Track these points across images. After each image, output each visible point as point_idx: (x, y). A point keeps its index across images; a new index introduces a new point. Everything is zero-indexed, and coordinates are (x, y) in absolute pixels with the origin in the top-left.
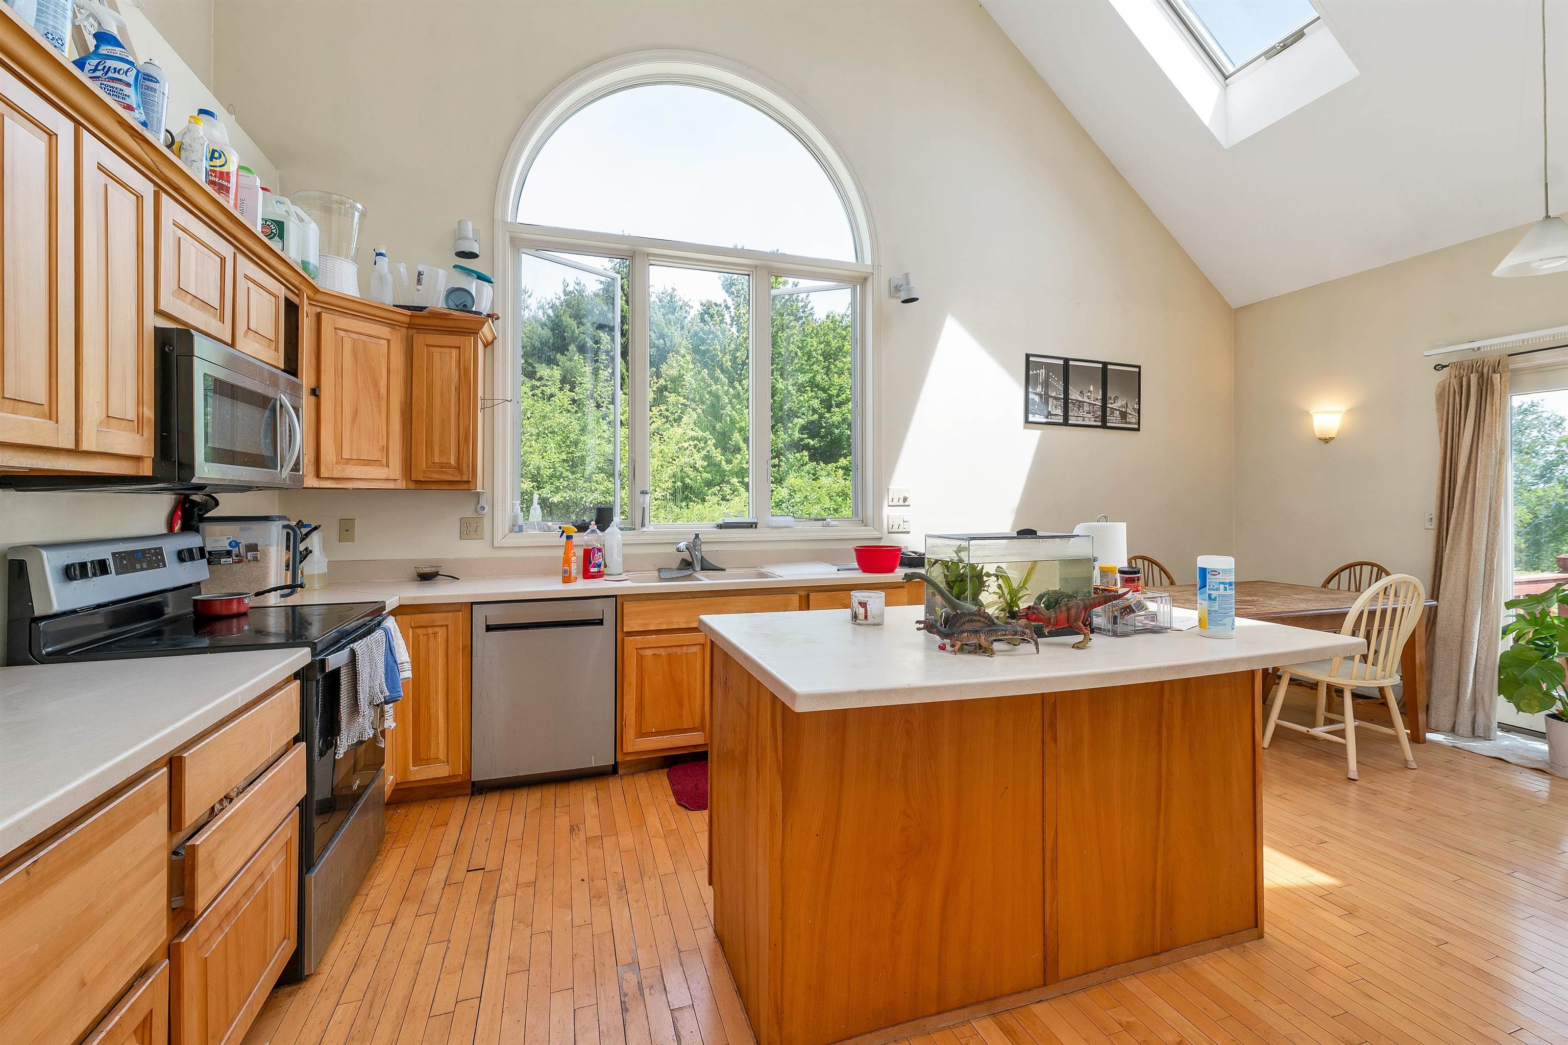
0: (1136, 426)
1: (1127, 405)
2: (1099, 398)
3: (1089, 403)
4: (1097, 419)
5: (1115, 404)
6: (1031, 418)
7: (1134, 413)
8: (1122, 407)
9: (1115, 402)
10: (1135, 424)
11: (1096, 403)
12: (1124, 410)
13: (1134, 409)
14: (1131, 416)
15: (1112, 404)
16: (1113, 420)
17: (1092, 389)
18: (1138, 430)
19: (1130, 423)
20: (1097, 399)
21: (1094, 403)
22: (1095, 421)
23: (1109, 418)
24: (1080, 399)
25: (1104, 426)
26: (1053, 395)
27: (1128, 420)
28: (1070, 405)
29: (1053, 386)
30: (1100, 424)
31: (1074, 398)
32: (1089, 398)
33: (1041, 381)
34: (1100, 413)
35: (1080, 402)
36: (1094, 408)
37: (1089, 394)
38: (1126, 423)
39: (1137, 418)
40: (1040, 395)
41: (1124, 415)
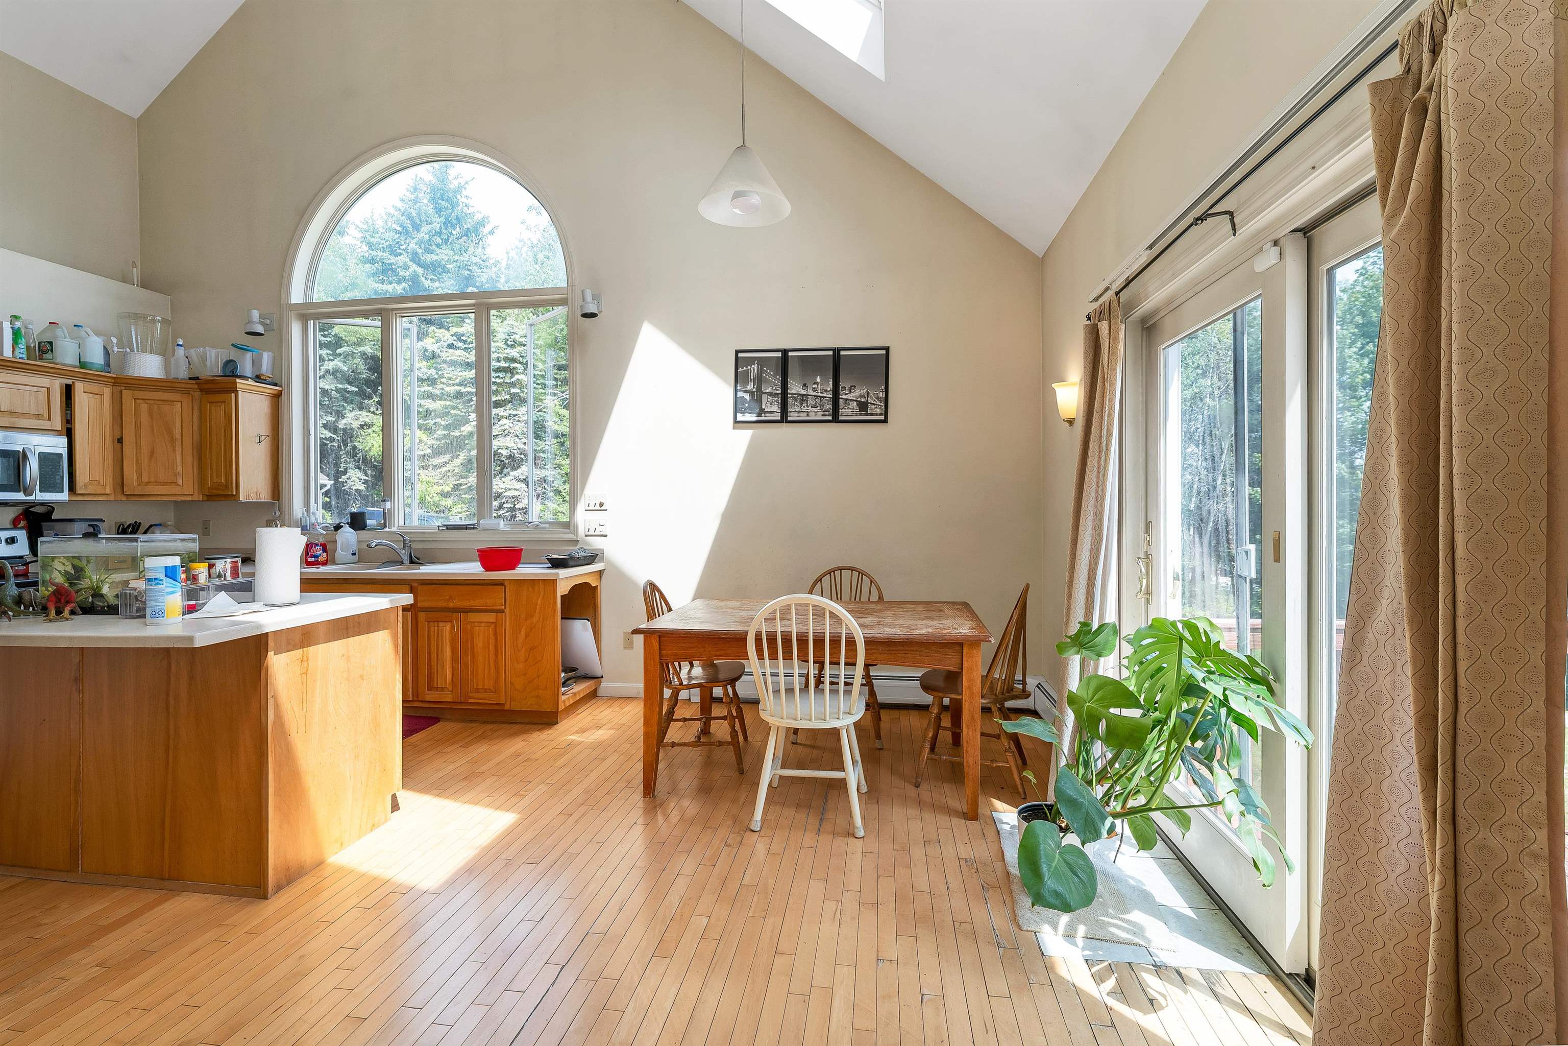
0: (882, 418)
1: (868, 394)
2: (829, 389)
3: (815, 396)
4: (827, 413)
5: (852, 395)
6: (739, 419)
7: (878, 403)
8: (861, 396)
9: (850, 392)
10: (881, 415)
11: (825, 395)
12: (863, 400)
13: (878, 398)
14: (873, 407)
15: (846, 394)
16: (846, 412)
17: (818, 380)
18: (885, 421)
19: (872, 415)
20: (826, 391)
21: (822, 395)
22: (823, 415)
23: (843, 410)
24: (803, 392)
25: (835, 419)
26: (767, 391)
27: (869, 411)
28: (790, 401)
29: (767, 381)
30: (830, 418)
31: (796, 392)
32: (814, 390)
33: (752, 377)
34: (831, 406)
35: (803, 395)
36: (821, 401)
37: (815, 386)
38: (867, 415)
39: (883, 408)
40: (751, 393)
41: (863, 407)
